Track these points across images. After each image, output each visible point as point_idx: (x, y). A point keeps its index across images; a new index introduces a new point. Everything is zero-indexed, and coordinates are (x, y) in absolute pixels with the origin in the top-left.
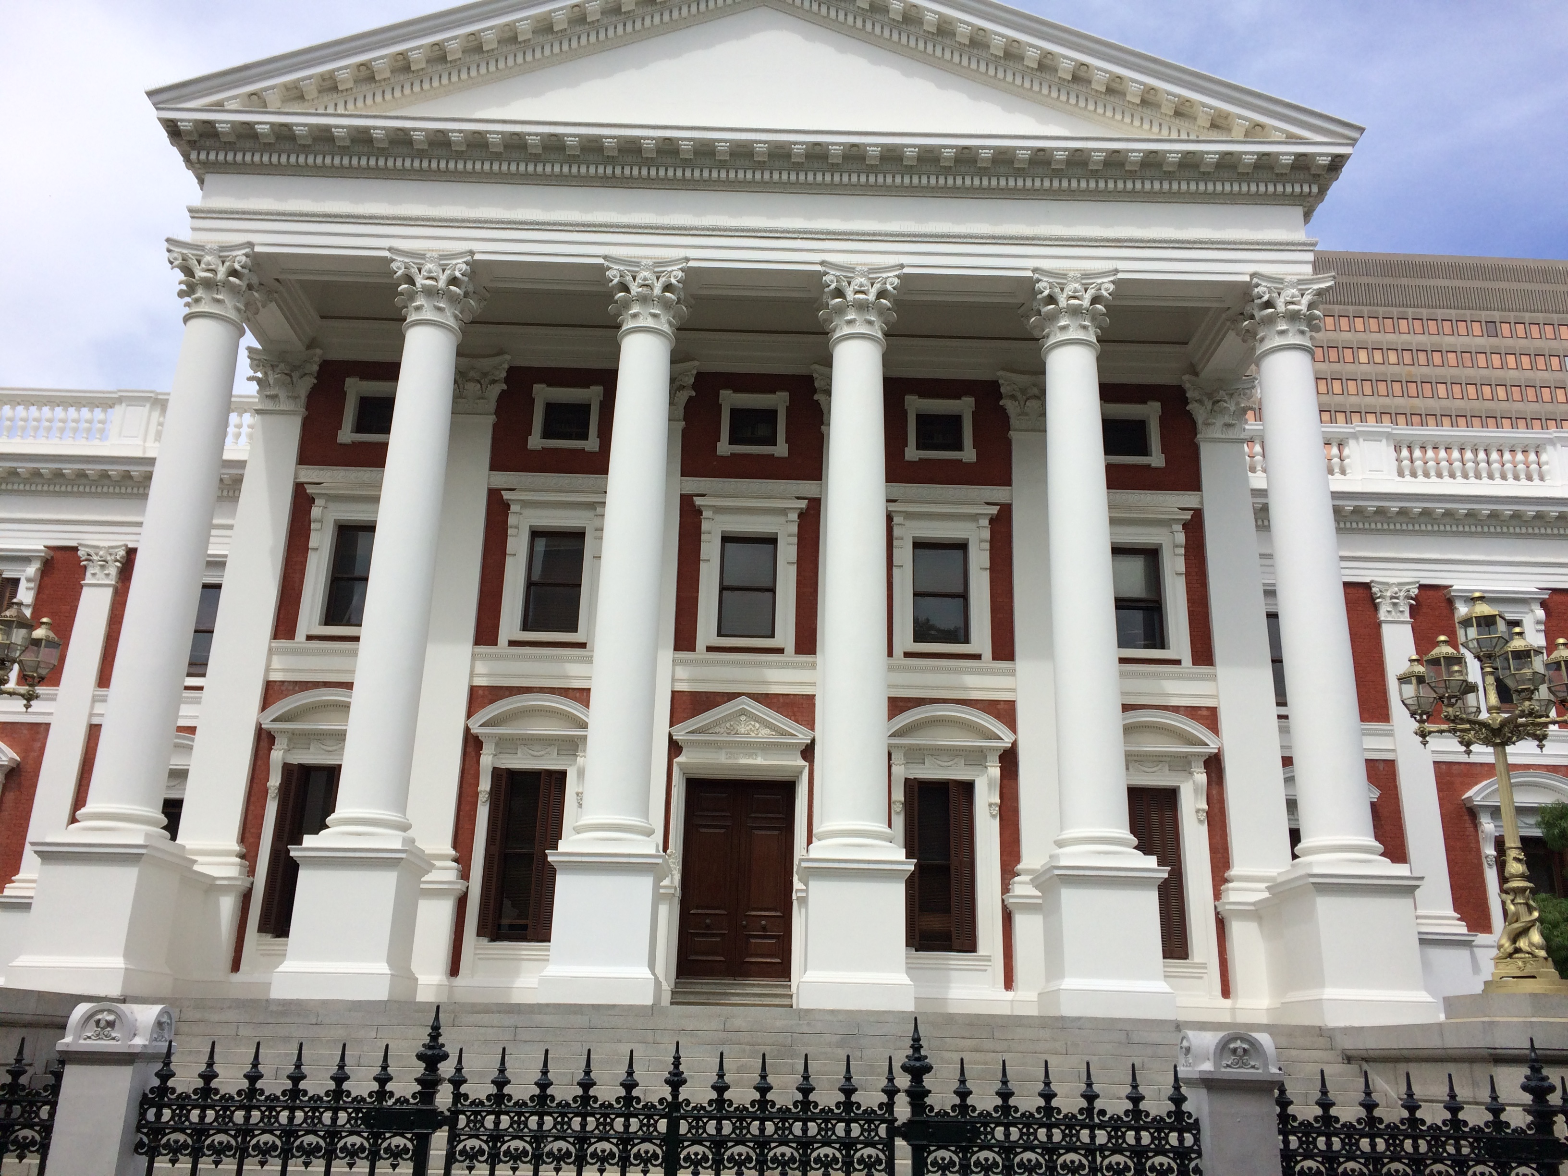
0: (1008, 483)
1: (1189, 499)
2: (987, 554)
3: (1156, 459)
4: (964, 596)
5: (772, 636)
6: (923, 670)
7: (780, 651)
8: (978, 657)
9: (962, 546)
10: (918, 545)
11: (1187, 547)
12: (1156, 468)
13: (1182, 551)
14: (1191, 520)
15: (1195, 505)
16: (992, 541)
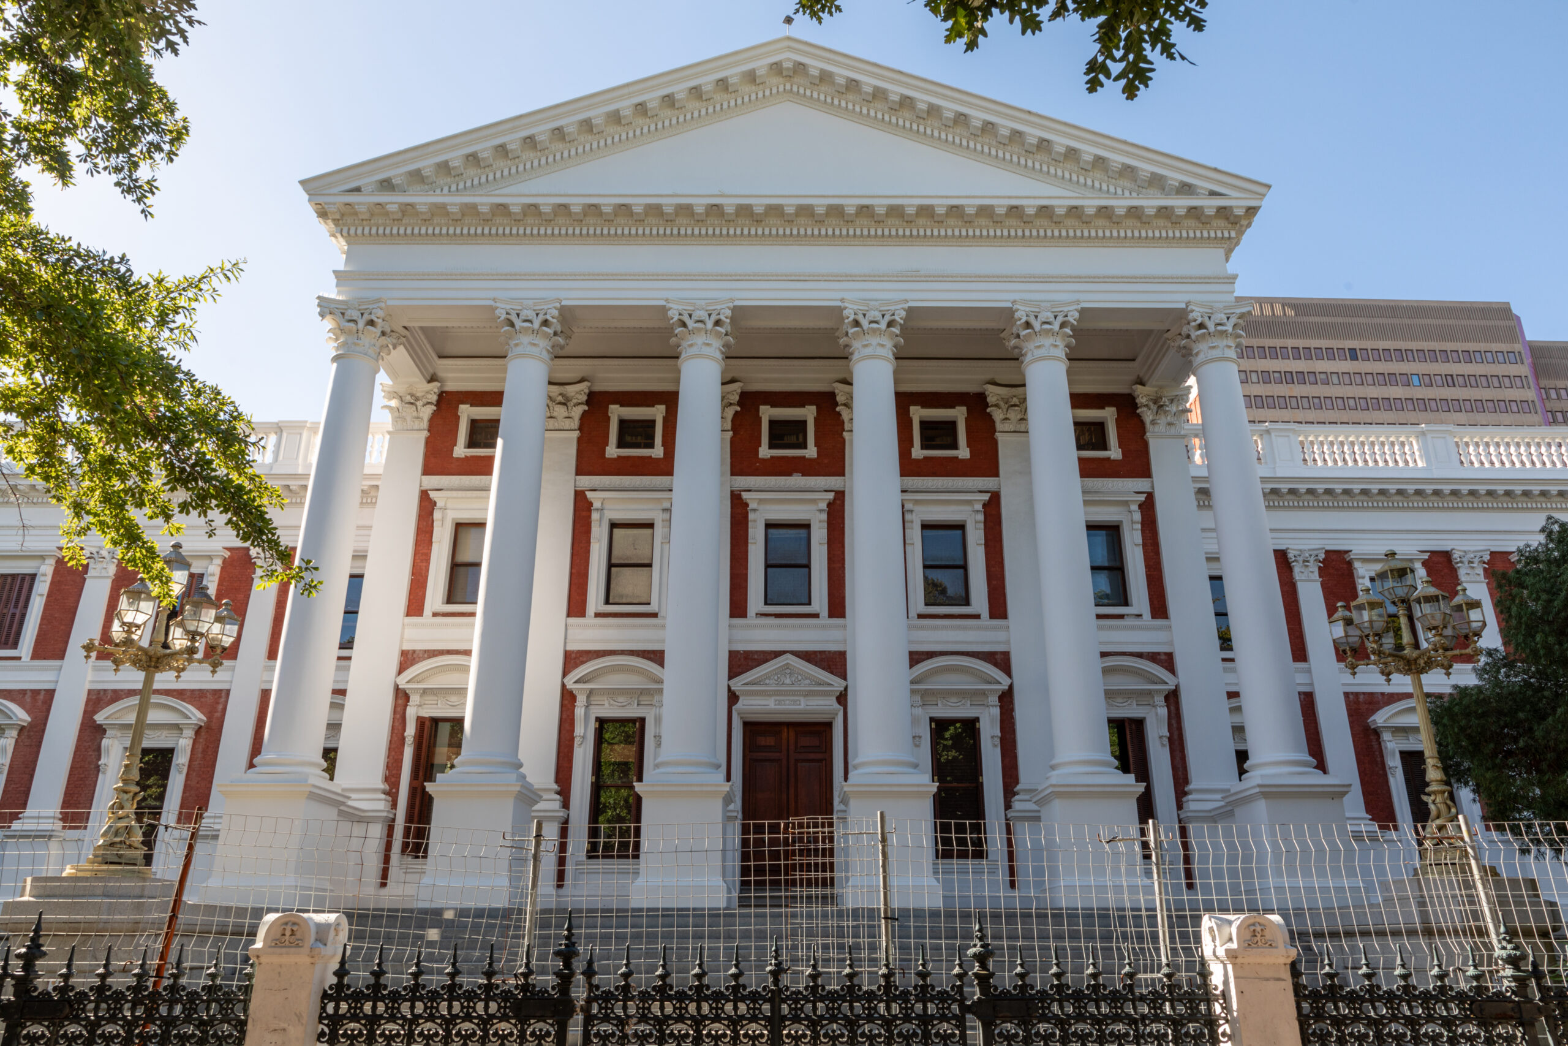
0: (996, 474)
1: (1141, 484)
2: (982, 532)
3: (1115, 453)
4: (964, 567)
5: (809, 604)
6: (935, 628)
7: (816, 616)
8: (978, 617)
9: (961, 527)
10: (925, 526)
11: (1143, 524)
12: (1114, 461)
13: (1139, 526)
14: (1145, 502)
15: (1147, 489)
16: (985, 522)
